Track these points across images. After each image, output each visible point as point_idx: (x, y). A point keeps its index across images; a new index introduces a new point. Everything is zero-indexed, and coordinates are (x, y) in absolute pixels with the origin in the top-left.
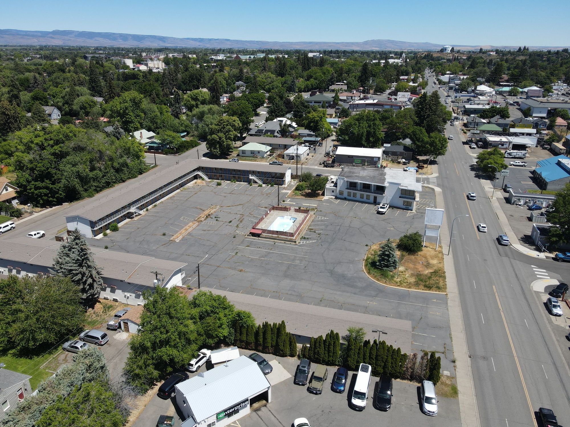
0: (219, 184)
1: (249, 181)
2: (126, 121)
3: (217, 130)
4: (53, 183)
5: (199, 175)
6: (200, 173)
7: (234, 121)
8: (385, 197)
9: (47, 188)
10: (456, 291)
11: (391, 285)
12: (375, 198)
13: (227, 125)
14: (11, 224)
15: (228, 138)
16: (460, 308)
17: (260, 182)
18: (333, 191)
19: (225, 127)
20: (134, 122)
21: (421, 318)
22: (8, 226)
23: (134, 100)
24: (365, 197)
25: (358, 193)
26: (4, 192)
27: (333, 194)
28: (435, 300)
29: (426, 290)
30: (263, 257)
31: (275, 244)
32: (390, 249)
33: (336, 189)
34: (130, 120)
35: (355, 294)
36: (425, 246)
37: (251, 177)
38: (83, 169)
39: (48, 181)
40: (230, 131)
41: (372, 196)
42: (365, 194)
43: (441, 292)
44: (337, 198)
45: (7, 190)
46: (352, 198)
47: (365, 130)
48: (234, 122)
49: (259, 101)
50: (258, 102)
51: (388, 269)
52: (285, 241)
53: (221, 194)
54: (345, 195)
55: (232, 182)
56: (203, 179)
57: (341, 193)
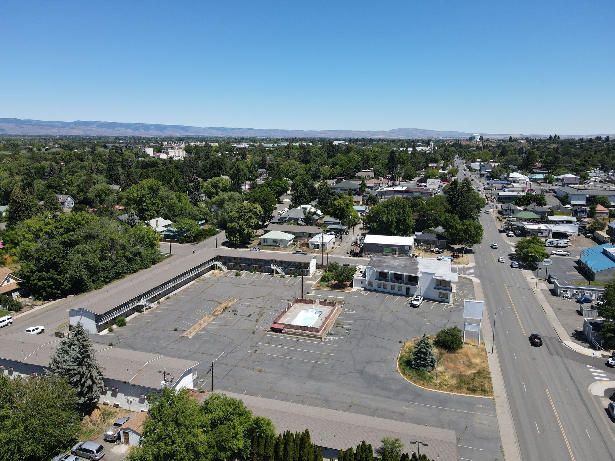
0: (238, 275)
1: (271, 272)
2: (142, 208)
3: (237, 218)
4: (59, 274)
5: (216, 265)
6: (218, 263)
7: (256, 208)
8: (419, 289)
9: (51, 279)
10: (504, 394)
11: (430, 388)
12: (408, 289)
13: (248, 212)
14: (8, 319)
15: (249, 226)
16: (511, 415)
17: (282, 273)
18: (362, 283)
19: (245, 215)
20: (150, 210)
21: (467, 427)
22: (5, 320)
23: (152, 187)
24: (397, 288)
25: (389, 284)
26: (6, 283)
27: (362, 285)
28: (481, 406)
29: (470, 394)
30: (284, 355)
31: (298, 340)
32: (427, 346)
33: (365, 280)
34: (146, 208)
35: (389, 398)
36: (466, 343)
37: (273, 267)
38: (93, 258)
39: (53, 272)
40: (251, 218)
41: (404, 287)
42: (397, 285)
43: (487, 396)
44: (366, 289)
45: (8, 281)
46: (382, 289)
47: (395, 217)
48: (255, 210)
49: (283, 188)
50: (281, 189)
51: (425, 369)
52: (310, 337)
53: (240, 286)
54: (375, 286)
55: (252, 272)
56: (221, 270)
57: (371, 284)
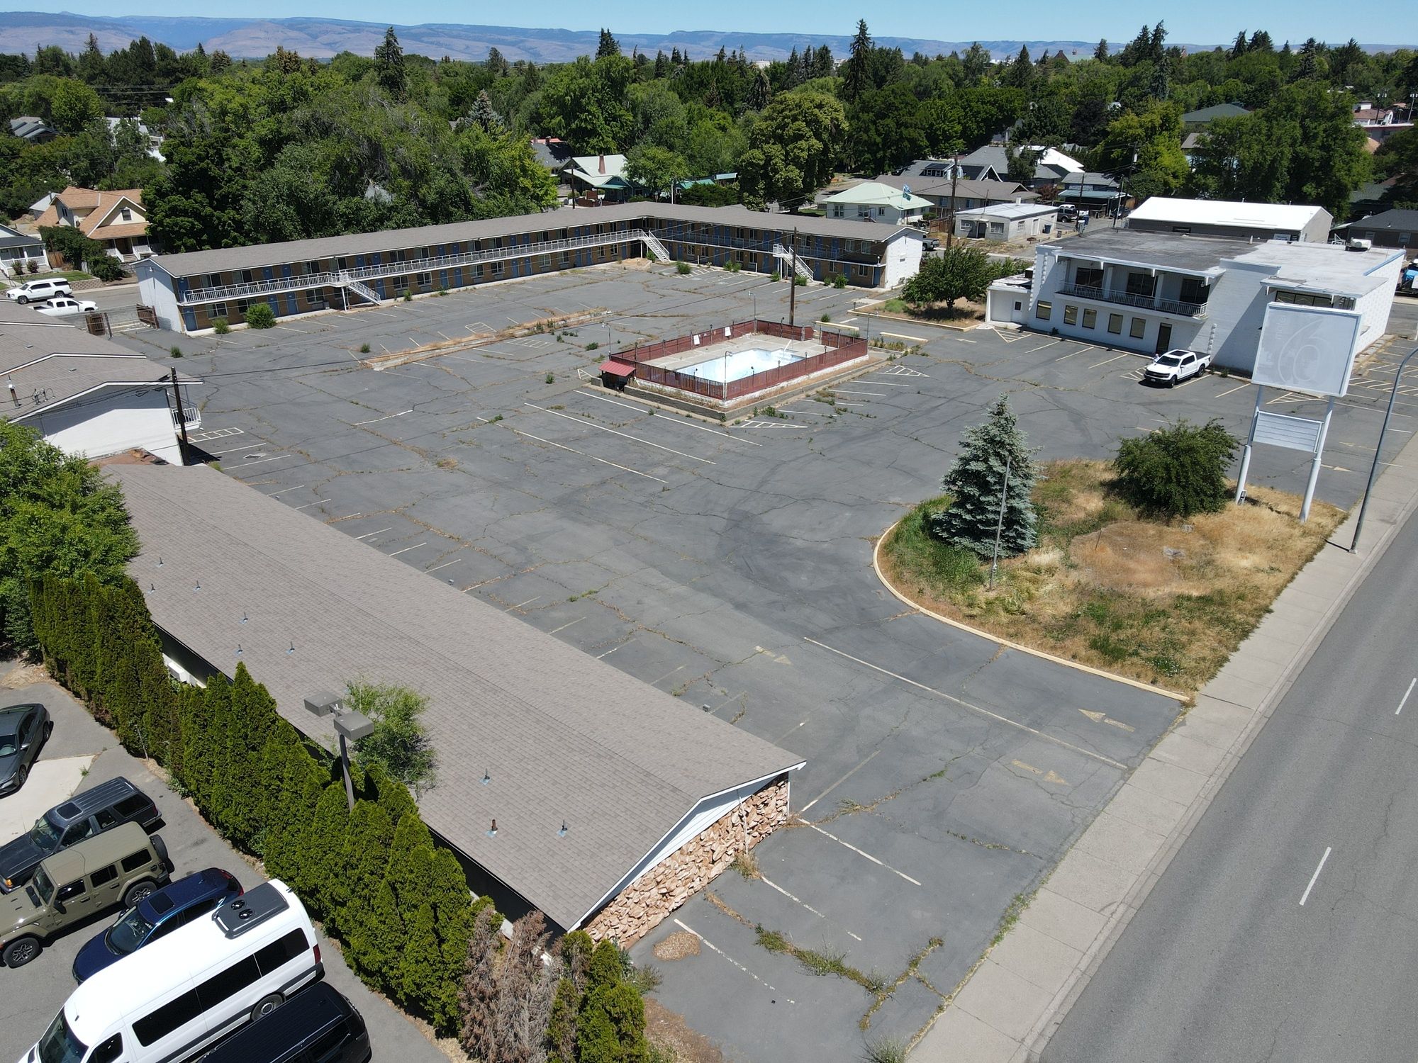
0: (684, 271)
3: (764, 135)
5: (645, 245)
6: (649, 240)
7: (820, 106)
8: (1205, 329)
9: (196, 215)
11: (936, 610)
12: (1165, 332)
14: (57, 284)
15: (793, 160)
17: (802, 270)
18: (1018, 306)
21: (940, 774)
24: (1126, 326)
25: (1104, 309)
27: (1018, 315)
28: (1095, 716)
29: (1088, 661)
31: (651, 414)
33: (1028, 296)
35: (740, 606)
36: (1249, 500)
37: (779, 253)
39: (199, 197)
40: (801, 137)
41: (1153, 319)
42: (1130, 312)
43: (1166, 686)
44: (1024, 328)
45: (127, 217)
46: (1078, 329)
51: (977, 546)
54: (1057, 319)
55: (728, 268)
56: (653, 257)
57: (1042, 311)
